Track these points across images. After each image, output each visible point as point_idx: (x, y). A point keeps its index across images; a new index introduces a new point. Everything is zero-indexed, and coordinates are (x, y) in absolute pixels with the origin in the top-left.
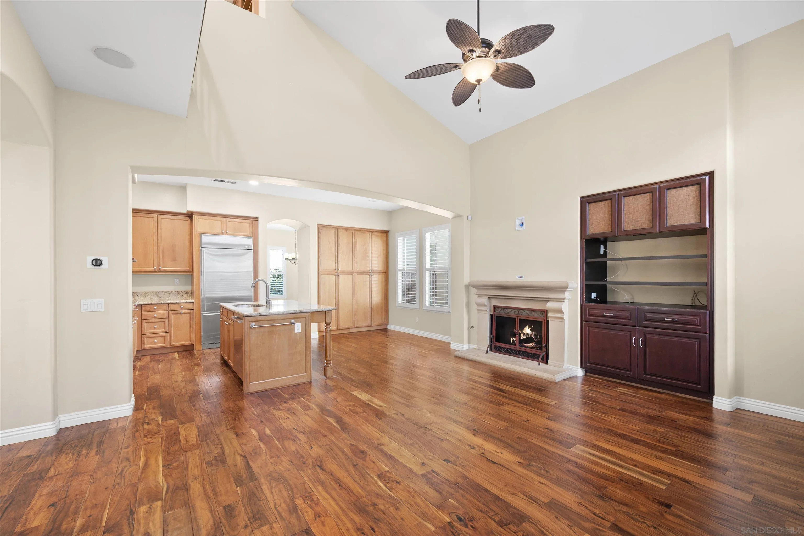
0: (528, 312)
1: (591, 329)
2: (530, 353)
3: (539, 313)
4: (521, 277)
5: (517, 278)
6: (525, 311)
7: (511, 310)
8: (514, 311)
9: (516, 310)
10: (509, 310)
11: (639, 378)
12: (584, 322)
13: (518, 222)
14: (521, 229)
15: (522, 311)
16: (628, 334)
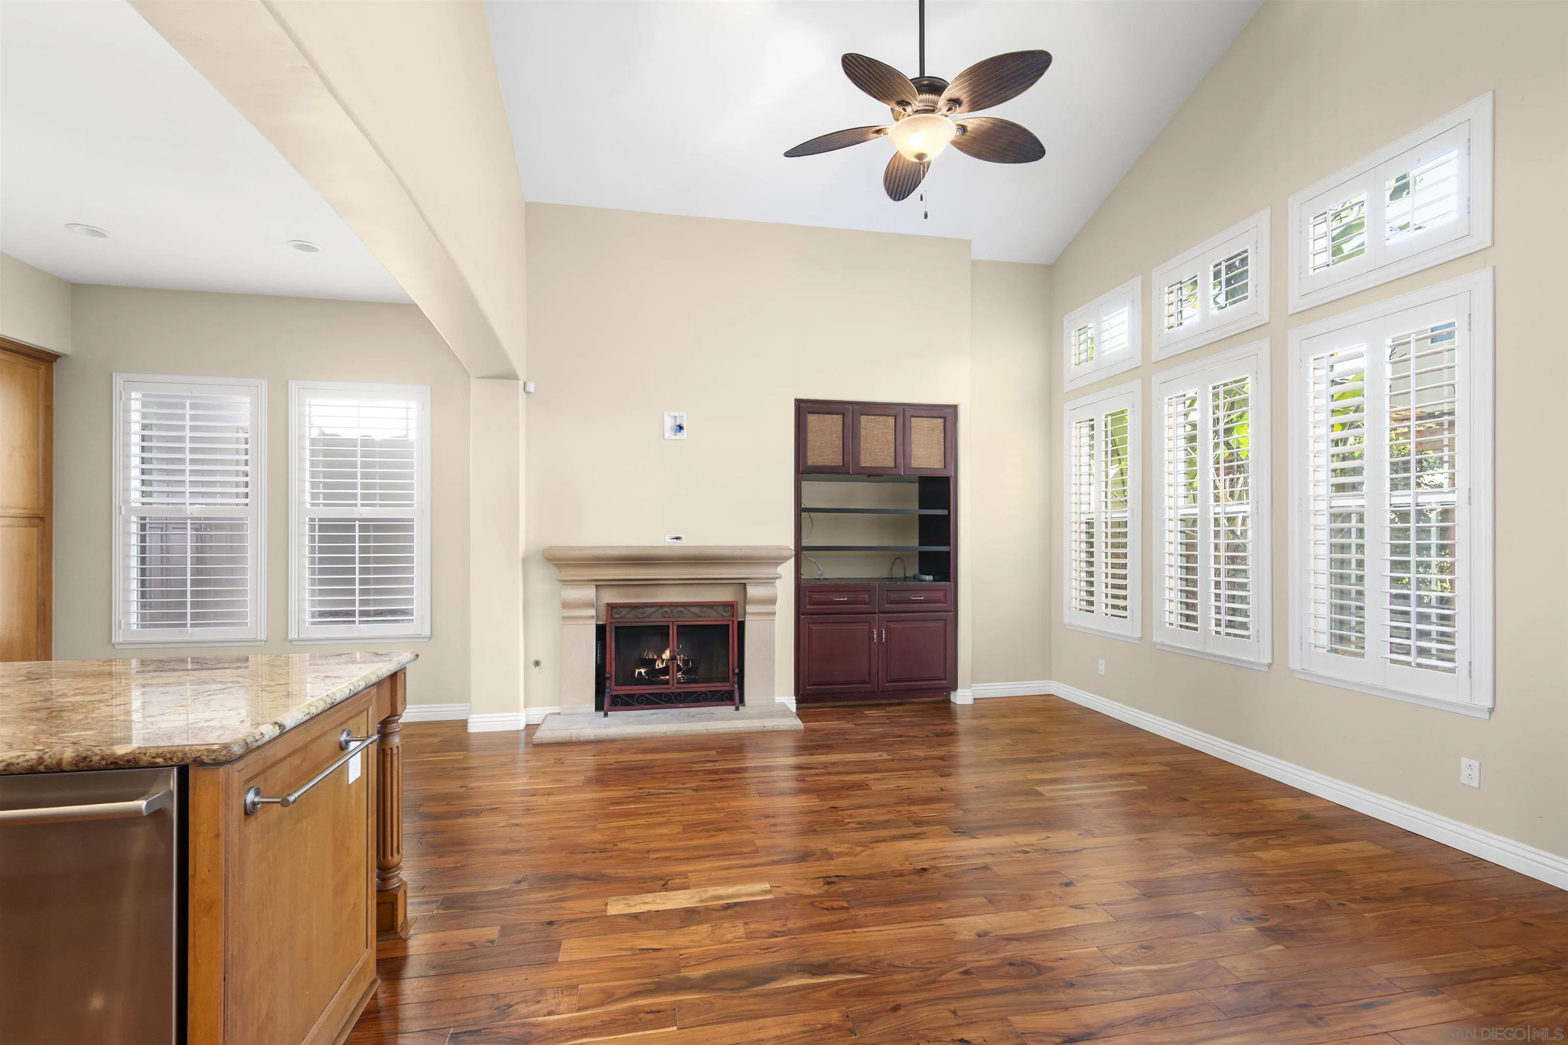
0: (695, 610)
1: (814, 627)
2: (703, 693)
3: (720, 609)
4: (677, 538)
5: (668, 540)
6: (688, 608)
7: (653, 609)
8: (660, 612)
9: (666, 609)
10: (649, 611)
11: (880, 689)
12: (802, 617)
13: (669, 423)
14: (674, 437)
15: (681, 609)
16: (866, 626)
